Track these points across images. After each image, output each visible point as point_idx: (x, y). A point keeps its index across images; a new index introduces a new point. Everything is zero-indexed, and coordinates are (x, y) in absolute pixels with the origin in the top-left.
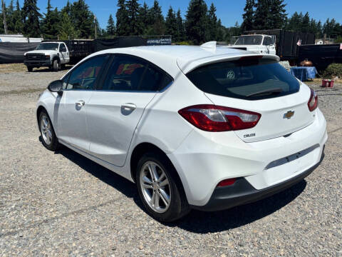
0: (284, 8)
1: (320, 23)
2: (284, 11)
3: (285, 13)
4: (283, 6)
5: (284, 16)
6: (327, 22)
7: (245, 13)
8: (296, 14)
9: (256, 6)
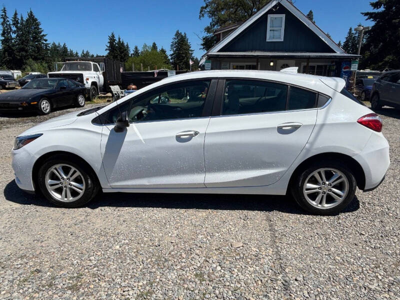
0: (45, 38)
1: (77, 53)
2: (46, 41)
3: (47, 42)
4: (44, 35)
5: (46, 45)
6: (83, 53)
7: (3, 38)
8: (54, 44)
9: (15, 32)
